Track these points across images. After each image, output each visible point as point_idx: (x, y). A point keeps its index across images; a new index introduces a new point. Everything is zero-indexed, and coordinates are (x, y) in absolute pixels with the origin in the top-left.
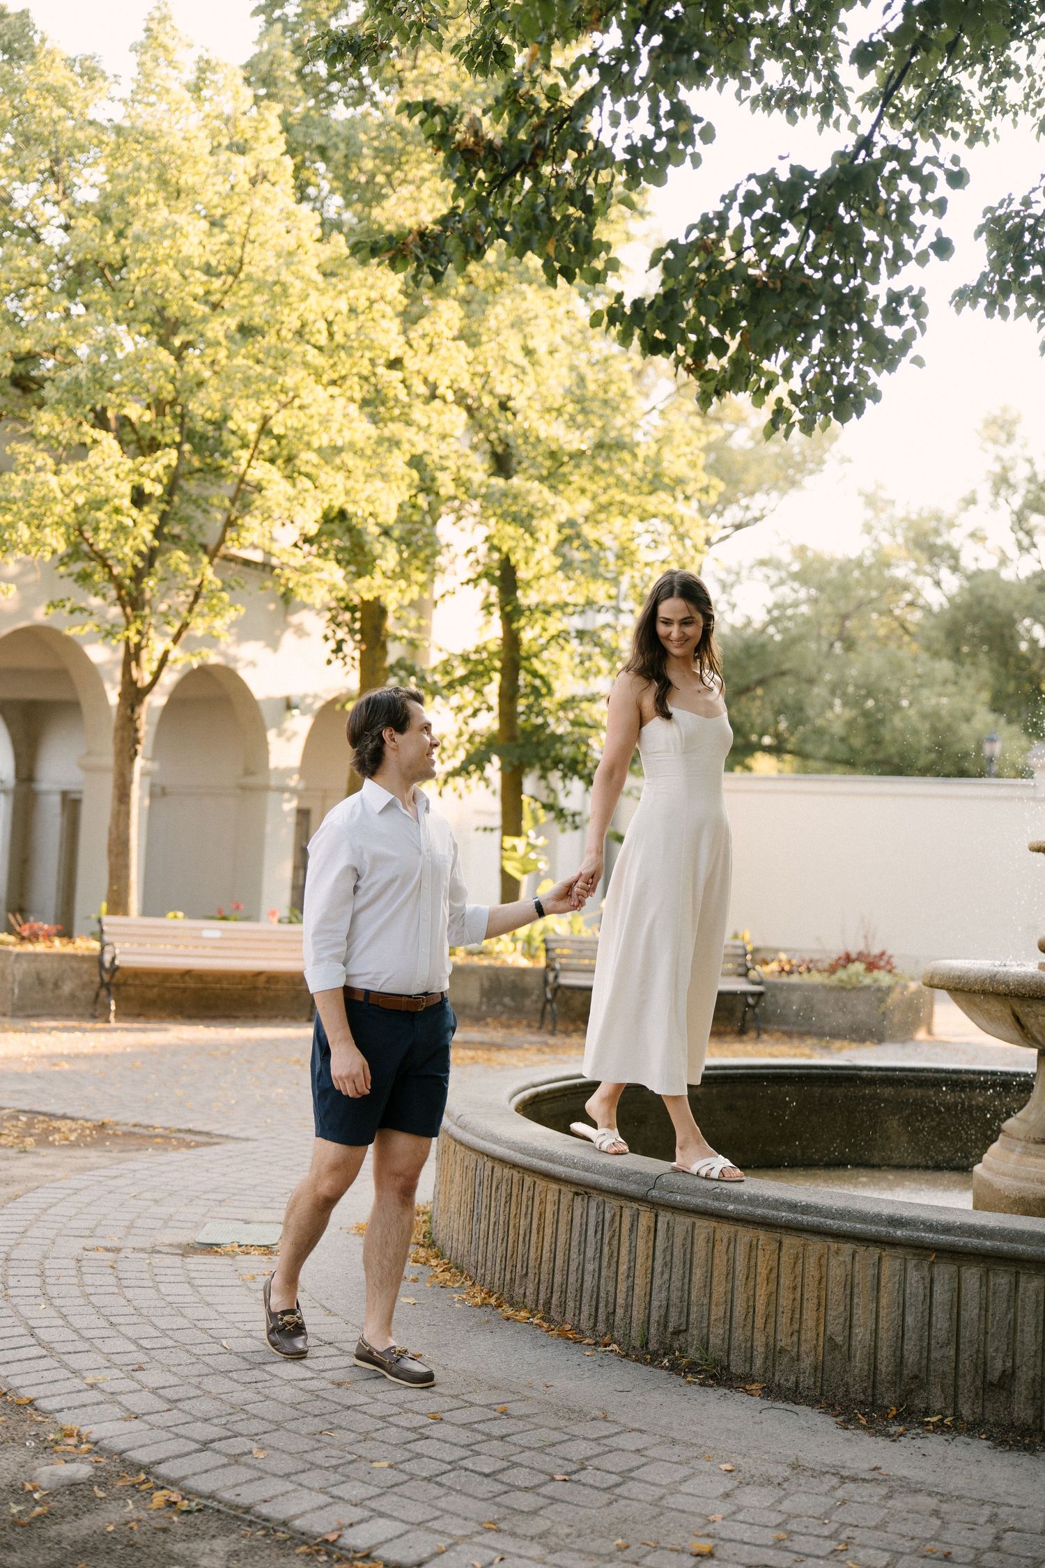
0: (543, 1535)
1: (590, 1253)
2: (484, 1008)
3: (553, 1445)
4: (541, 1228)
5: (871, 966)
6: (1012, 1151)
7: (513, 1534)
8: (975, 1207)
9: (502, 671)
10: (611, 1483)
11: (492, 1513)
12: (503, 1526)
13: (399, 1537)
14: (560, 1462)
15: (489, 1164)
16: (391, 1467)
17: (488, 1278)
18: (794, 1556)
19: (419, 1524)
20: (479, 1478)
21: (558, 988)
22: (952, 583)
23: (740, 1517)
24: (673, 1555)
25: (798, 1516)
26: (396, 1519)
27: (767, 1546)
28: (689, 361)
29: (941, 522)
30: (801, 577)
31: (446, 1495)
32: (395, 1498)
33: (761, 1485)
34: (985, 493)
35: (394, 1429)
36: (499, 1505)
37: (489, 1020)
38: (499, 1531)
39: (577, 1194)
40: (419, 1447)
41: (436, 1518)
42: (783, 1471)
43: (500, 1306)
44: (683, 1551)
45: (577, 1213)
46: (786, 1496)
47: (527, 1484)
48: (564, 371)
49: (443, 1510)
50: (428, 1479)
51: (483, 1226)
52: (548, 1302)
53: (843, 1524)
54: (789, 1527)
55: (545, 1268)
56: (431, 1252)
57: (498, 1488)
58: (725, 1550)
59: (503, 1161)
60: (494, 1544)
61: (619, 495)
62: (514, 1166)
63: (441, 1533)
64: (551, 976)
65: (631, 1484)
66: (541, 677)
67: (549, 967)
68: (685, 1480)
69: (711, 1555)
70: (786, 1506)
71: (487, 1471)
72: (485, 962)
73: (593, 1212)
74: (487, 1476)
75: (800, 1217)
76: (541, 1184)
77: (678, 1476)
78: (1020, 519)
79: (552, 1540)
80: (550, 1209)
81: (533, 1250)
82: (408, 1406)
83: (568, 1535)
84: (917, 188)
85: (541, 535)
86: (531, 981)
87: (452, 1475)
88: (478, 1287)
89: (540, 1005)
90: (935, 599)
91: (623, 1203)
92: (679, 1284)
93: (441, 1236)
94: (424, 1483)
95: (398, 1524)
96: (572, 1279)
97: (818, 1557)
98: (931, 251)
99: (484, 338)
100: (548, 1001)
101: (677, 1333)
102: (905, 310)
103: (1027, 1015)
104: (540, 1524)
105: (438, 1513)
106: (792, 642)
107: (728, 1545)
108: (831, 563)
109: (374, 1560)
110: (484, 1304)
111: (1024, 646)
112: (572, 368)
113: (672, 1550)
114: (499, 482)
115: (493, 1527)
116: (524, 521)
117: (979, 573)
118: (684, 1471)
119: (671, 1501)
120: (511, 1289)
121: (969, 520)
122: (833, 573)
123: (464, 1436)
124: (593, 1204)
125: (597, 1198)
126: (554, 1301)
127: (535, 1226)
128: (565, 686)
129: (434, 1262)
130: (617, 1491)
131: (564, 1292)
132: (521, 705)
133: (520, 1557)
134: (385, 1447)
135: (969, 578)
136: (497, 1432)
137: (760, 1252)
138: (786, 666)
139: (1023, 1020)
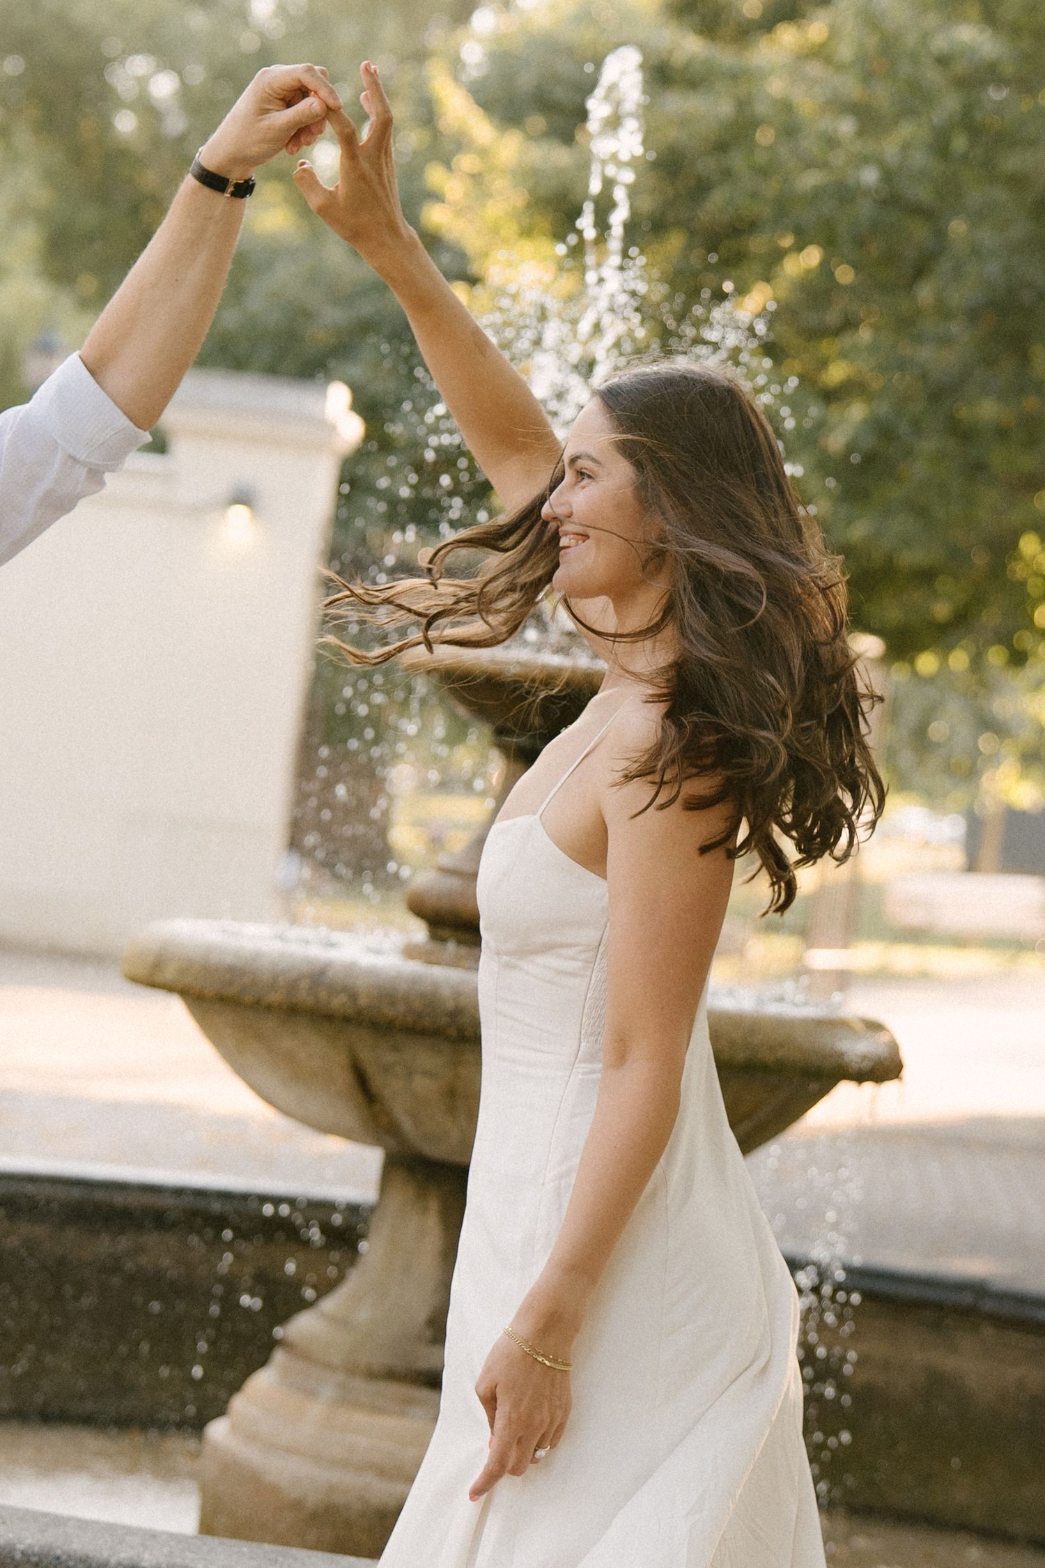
6: (311, 1394)
8: (207, 1527)
103: (386, 1069)
111: (126, 124)
139: (377, 1081)
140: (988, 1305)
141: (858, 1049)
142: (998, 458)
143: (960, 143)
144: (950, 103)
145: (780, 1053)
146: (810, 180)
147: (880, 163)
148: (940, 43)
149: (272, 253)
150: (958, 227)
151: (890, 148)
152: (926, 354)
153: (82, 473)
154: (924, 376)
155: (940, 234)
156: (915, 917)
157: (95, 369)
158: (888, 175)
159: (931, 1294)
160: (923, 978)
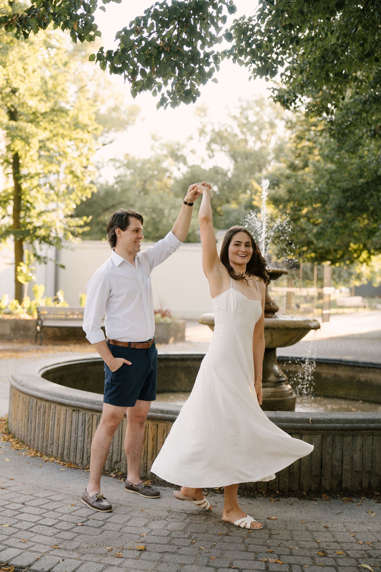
0: (77, 548)
1: (80, 433)
2: (12, 335)
3: (74, 511)
4: (59, 425)
5: (163, 315)
7: (65, 550)
9: (14, 200)
10: (100, 525)
11: (55, 542)
12: (60, 546)
13: (20, 554)
14: (79, 518)
15: (35, 400)
16: (10, 526)
17: (36, 445)
18: (176, 547)
19: (26, 549)
20: (47, 528)
21: (42, 327)
22: (184, 169)
23: (153, 533)
24: (131, 551)
25: (175, 531)
26: (16, 548)
27: (165, 544)
28: (130, 77)
29: (181, 147)
30: (128, 166)
31: (35, 536)
32: (14, 539)
33: (158, 520)
34: (196, 135)
35: (8, 511)
36: (57, 538)
37: (15, 340)
38: (59, 548)
39: (74, 410)
40: (21, 517)
41: (32, 546)
42: (165, 514)
43: (41, 456)
44: (134, 550)
45: (74, 418)
46: (168, 524)
47: (67, 528)
48: (39, 80)
49: (35, 542)
50: (27, 530)
51: (33, 424)
52: (62, 454)
53: (192, 532)
54: (172, 536)
55: (61, 440)
56: (10, 436)
57: (56, 531)
58: (150, 547)
59: (41, 399)
60: (58, 554)
61: (61, 131)
62: (47, 400)
63: (36, 552)
64: (40, 322)
65: (108, 524)
66: (30, 203)
67: (39, 319)
68: (129, 520)
69: (145, 550)
70: (169, 527)
71: (50, 524)
72: (13, 317)
73: (81, 417)
74: (50, 526)
75: (165, 415)
76: (58, 407)
77: (125, 520)
78: (209, 147)
79: (81, 550)
80: (62, 417)
81: (55, 433)
82: (12, 500)
83: (87, 548)
84: (215, 11)
85: (31, 145)
86: (31, 325)
87: (36, 527)
88: (31, 450)
89: (35, 334)
90: (178, 175)
91: (93, 413)
92: (117, 444)
93: (13, 429)
94: (25, 532)
95: (18, 550)
96: (72, 444)
97: (186, 546)
98: (223, 38)
99: (7, 64)
100: (38, 332)
101: (116, 462)
102: (211, 60)
104: (75, 544)
105: (34, 544)
106: (124, 191)
107: (150, 545)
108: (138, 161)
109: (10, 566)
110: (35, 456)
112: (42, 78)
113: (129, 549)
114: (13, 123)
115: (56, 547)
116: (26, 140)
117: (194, 166)
118: (128, 517)
119: (125, 530)
120: (46, 449)
121: (190, 146)
122: (139, 165)
123: (38, 511)
124: (81, 414)
125: (82, 412)
126: (65, 453)
127: (56, 424)
128: (40, 206)
129: (11, 440)
130: (103, 527)
131: (69, 449)
132: (22, 214)
133: (70, 558)
134: (6, 518)
135: (190, 167)
136: (51, 508)
137: (150, 430)
138: (123, 200)
140: (343, 363)
141: (313, 325)
142: (340, 231)
143: (331, 182)
144: (328, 177)
145: (299, 326)
146: (307, 191)
147: (318, 187)
148: (325, 168)
149: (233, 211)
150: (331, 196)
151: (320, 185)
152: (328, 216)
153: (173, 249)
154: (327, 219)
155: (328, 197)
156: (341, 304)
157: (174, 233)
158: (320, 189)
159: (334, 362)
160: (343, 313)
